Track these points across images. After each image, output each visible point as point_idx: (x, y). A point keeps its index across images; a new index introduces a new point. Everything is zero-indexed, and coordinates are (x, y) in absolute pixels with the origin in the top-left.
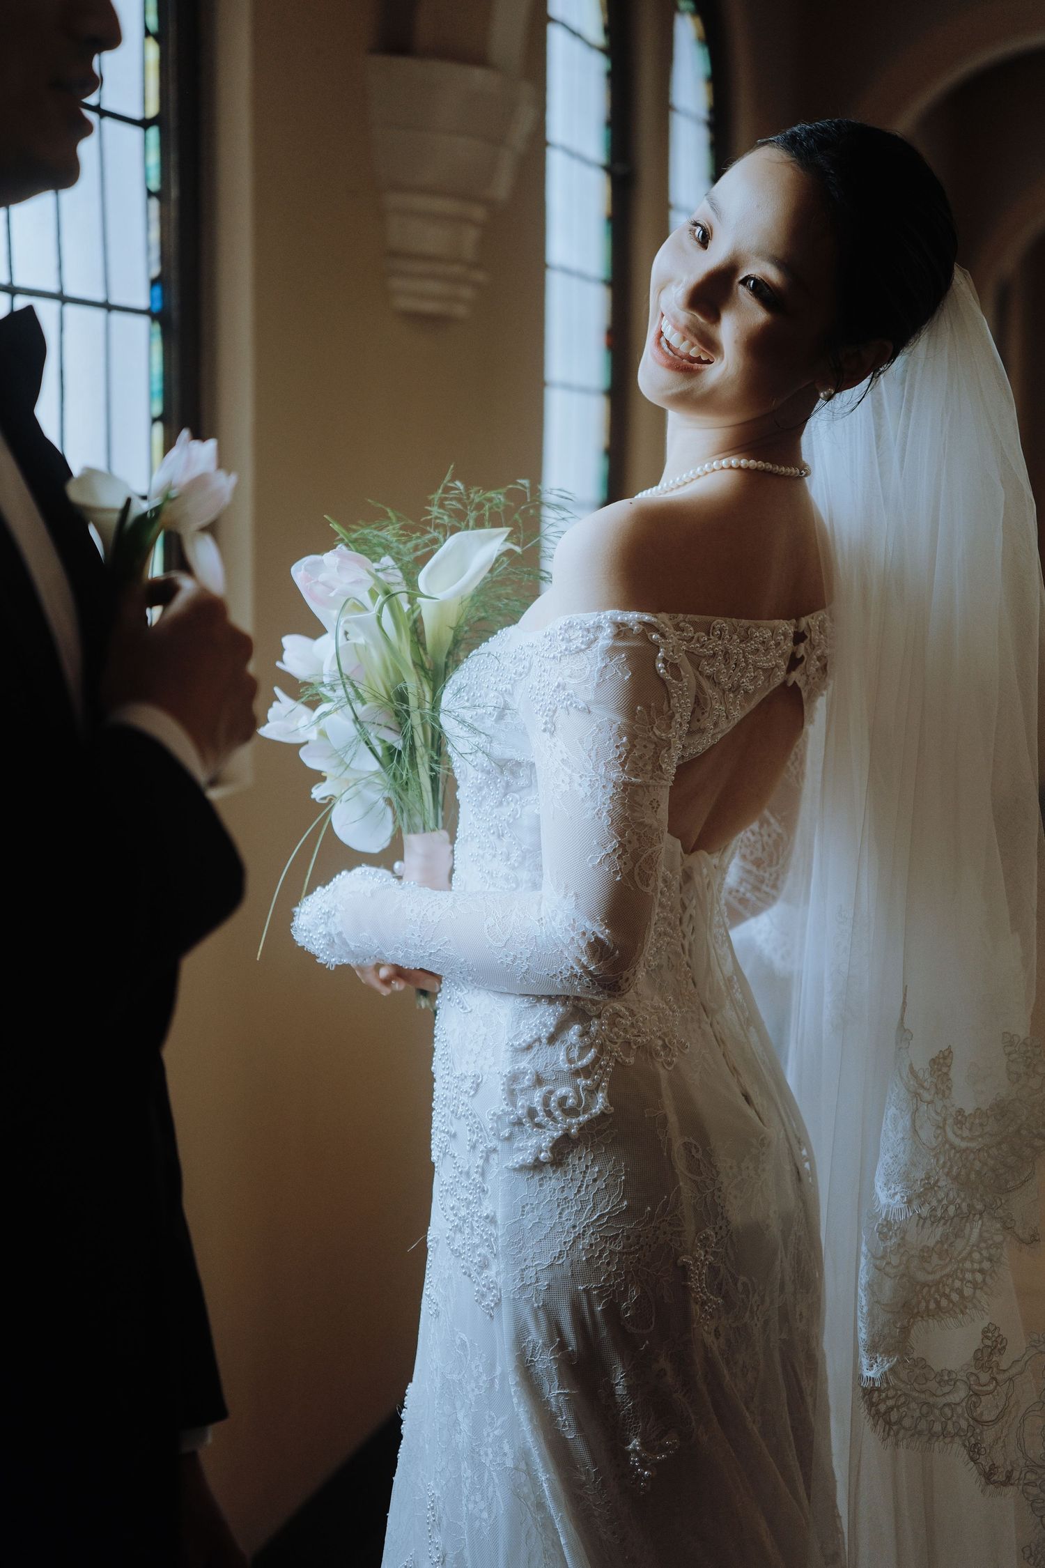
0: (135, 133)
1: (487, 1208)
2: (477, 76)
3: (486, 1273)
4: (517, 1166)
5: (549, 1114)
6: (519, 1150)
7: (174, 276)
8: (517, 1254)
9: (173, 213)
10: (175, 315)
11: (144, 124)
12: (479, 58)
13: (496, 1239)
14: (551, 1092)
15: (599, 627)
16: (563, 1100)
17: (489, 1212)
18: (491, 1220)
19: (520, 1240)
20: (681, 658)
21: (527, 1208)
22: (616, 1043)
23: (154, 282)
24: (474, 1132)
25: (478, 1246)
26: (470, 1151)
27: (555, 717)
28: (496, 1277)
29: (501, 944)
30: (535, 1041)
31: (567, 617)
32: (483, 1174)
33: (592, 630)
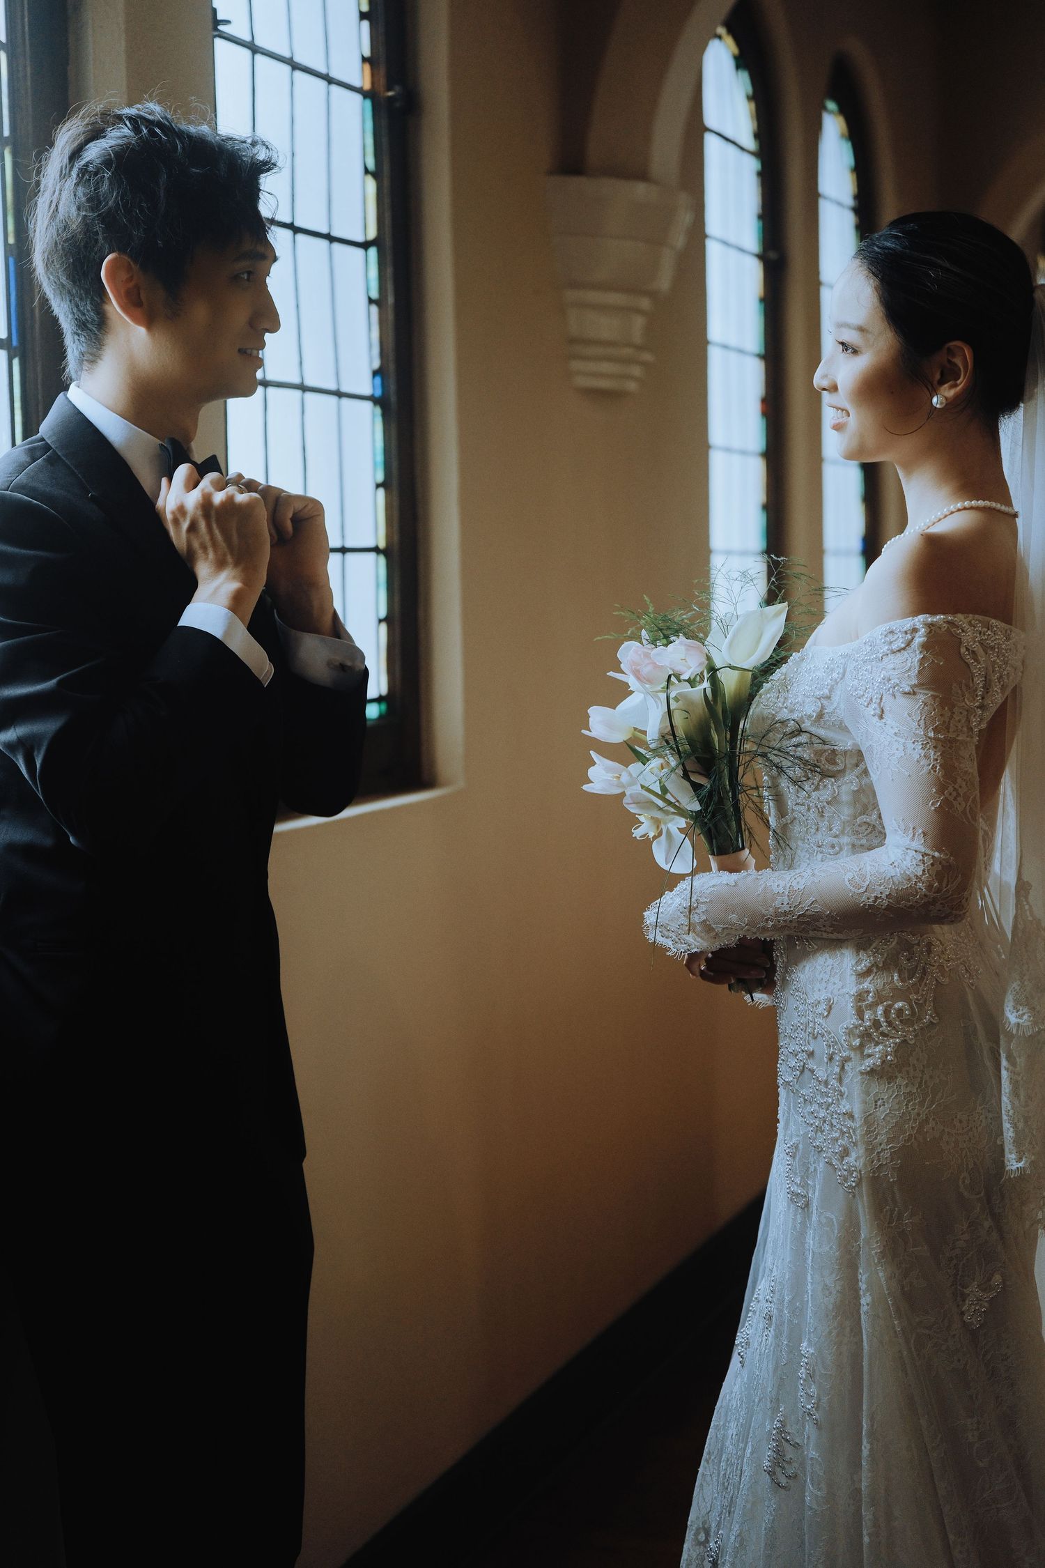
0: (359, 252)
1: (845, 1107)
2: (640, 190)
3: (846, 1159)
4: (868, 1069)
5: (890, 1024)
6: (869, 1056)
7: (392, 367)
8: (874, 1140)
9: (391, 316)
10: (393, 399)
11: (365, 245)
12: (642, 175)
13: (854, 1131)
14: (890, 1006)
15: (915, 630)
16: (900, 1011)
17: (847, 1108)
18: (850, 1116)
19: (875, 1128)
20: (976, 647)
21: (879, 1103)
22: (934, 966)
23: (375, 373)
24: (830, 1046)
25: (837, 1140)
26: (827, 1063)
27: (882, 703)
28: (856, 1161)
29: (862, 890)
30: (873, 966)
31: (885, 625)
32: (840, 1080)
33: (909, 632)
